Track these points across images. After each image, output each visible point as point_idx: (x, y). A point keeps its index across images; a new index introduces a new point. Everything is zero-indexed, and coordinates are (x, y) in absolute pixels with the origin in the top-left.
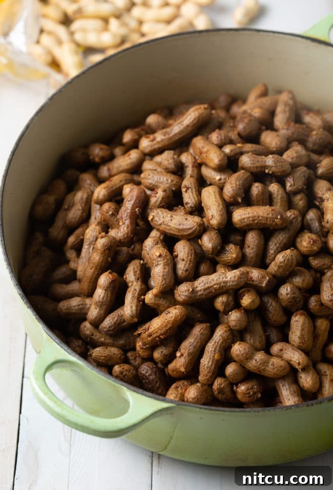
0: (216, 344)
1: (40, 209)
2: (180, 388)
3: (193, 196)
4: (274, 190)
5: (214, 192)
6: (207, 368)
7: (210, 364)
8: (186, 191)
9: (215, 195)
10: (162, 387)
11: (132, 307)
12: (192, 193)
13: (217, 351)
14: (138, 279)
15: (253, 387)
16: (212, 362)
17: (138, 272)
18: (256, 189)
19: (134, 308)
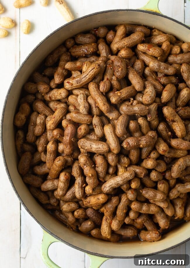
0: (123, 206)
1: (18, 123)
2: (108, 219)
3: (99, 131)
4: (142, 123)
5: (111, 132)
6: (121, 216)
7: (122, 214)
8: (95, 127)
9: (112, 134)
10: (99, 220)
11: (79, 193)
12: (99, 128)
13: (124, 209)
14: (79, 176)
15: (144, 219)
16: (123, 213)
17: (79, 172)
18: (132, 125)
19: (81, 194)
